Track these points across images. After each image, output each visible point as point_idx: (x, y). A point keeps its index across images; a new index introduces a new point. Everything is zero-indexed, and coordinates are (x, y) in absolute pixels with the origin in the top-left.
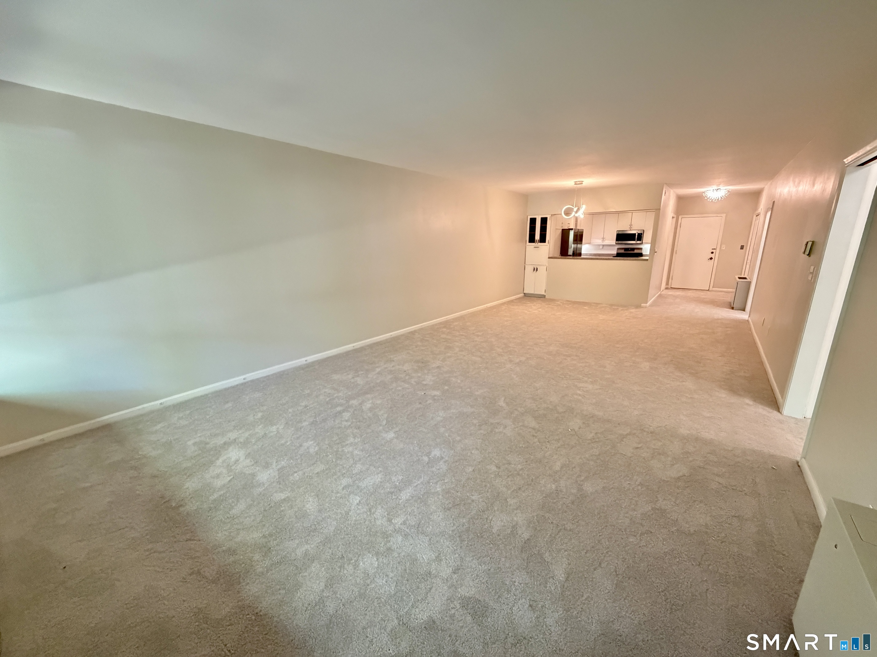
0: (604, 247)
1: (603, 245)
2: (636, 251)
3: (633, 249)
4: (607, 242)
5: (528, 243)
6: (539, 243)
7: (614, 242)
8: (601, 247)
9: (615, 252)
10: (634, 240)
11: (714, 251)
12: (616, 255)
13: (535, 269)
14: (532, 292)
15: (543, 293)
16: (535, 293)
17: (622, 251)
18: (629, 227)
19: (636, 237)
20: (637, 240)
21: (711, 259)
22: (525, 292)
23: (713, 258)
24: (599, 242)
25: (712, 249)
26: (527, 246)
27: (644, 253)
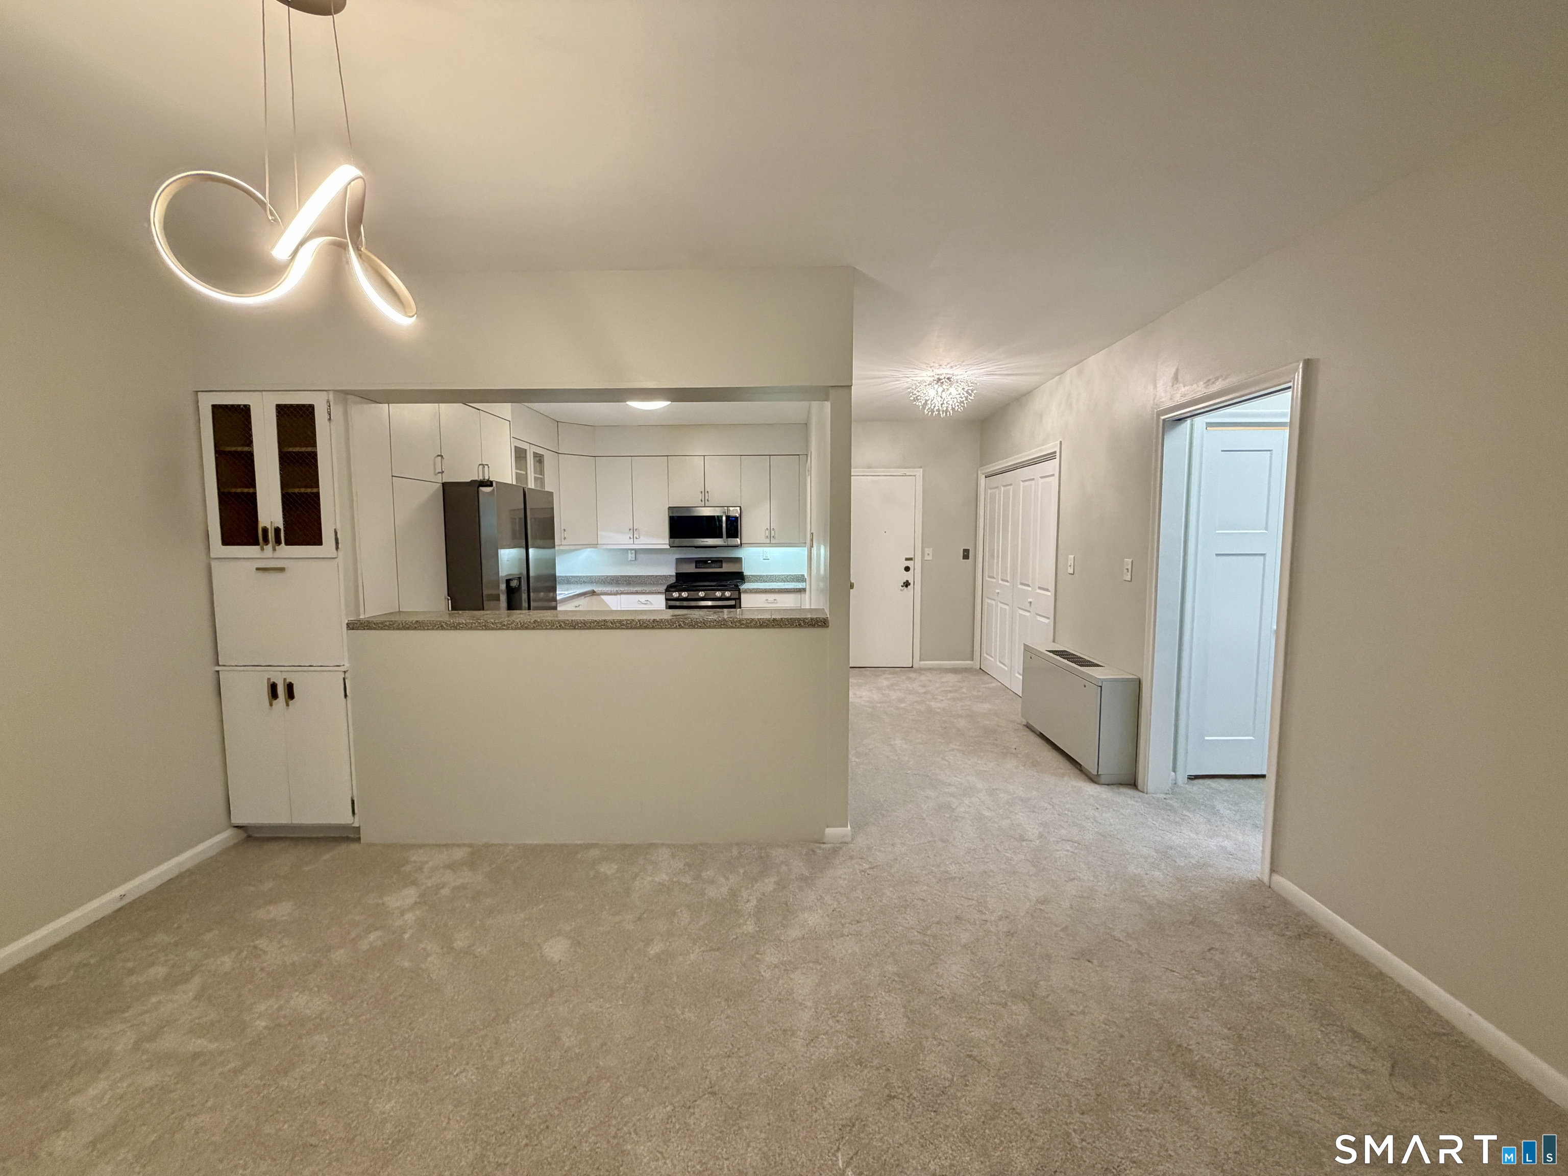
0: (640, 556)
1: (636, 551)
2: (726, 568)
3: (719, 561)
4: (645, 542)
5: (218, 549)
6: (285, 550)
7: (662, 540)
8: (631, 556)
9: (668, 570)
10: (720, 536)
11: (909, 564)
12: (673, 580)
13: (281, 690)
14: (281, 818)
15: (345, 818)
16: (297, 821)
17: (691, 569)
18: (700, 497)
19: (724, 525)
20: (729, 536)
21: (907, 584)
22: (237, 820)
23: (911, 582)
24: (624, 541)
25: (907, 559)
26: (214, 564)
27: (746, 573)
